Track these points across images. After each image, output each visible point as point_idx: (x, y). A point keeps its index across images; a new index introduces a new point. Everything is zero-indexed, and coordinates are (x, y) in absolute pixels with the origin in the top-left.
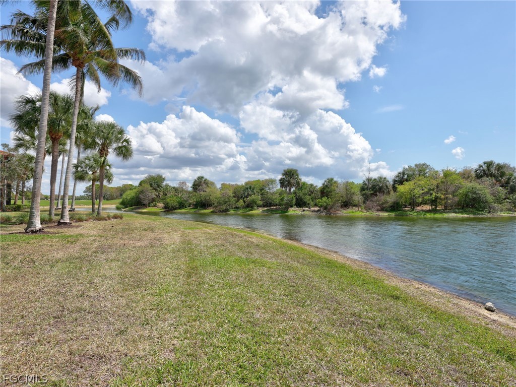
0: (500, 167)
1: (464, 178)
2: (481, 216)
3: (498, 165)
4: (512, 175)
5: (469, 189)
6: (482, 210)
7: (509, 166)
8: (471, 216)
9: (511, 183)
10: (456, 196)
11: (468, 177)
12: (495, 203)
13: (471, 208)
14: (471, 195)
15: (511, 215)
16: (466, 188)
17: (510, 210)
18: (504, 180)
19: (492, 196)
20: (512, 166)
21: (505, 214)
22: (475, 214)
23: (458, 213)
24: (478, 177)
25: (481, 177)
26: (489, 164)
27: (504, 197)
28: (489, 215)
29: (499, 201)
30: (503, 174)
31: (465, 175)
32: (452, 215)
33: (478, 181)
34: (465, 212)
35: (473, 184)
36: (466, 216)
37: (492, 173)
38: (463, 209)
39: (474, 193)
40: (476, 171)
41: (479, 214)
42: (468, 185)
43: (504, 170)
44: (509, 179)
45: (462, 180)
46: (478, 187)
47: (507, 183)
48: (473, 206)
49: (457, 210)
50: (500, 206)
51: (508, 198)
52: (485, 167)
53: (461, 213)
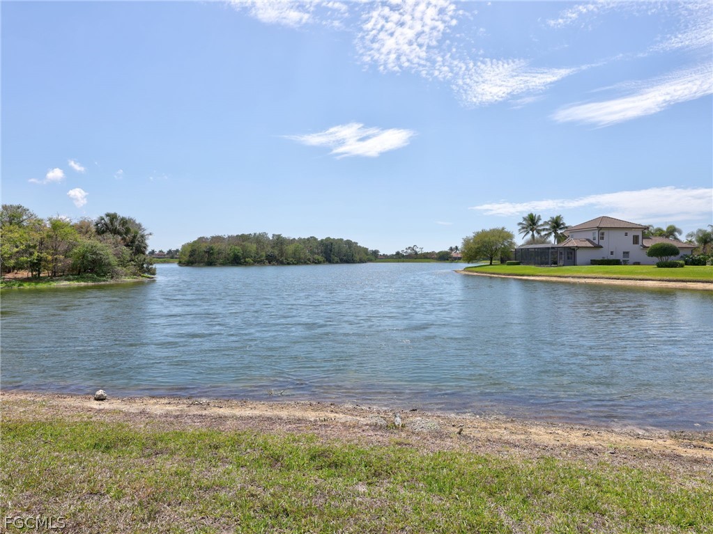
0: (124, 222)
1: (81, 232)
2: (103, 283)
3: (123, 219)
4: (137, 233)
5: (87, 248)
6: (104, 276)
7: (134, 222)
8: (90, 284)
9: (137, 243)
10: (70, 257)
11: (87, 232)
12: (118, 265)
13: (90, 273)
14: (90, 257)
15: (136, 280)
16: (84, 246)
17: (135, 274)
18: (129, 237)
19: (116, 258)
20: (137, 222)
21: (129, 280)
22: (94, 281)
23: (73, 280)
24: (100, 232)
25: (103, 232)
26: (113, 217)
27: (129, 259)
28: (112, 282)
30: (128, 231)
31: (82, 228)
32: (64, 284)
33: (99, 237)
34: (83, 279)
35: (93, 242)
36: (83, 284)
37: (116, 228)
38: (79, 274)
39: (95, 253)
40: (97, 225)
41: (99, 281)
42: (85, 242)
43: (129, 225)
44: (135, 237)
45: (77, 236)
46: (99, 245)
47: (133, 242)
48: (92, 271)
49: (71, 277)
50: (125, 269)
51: (133, 261)
52: (107, 220)
53: (77, 280)
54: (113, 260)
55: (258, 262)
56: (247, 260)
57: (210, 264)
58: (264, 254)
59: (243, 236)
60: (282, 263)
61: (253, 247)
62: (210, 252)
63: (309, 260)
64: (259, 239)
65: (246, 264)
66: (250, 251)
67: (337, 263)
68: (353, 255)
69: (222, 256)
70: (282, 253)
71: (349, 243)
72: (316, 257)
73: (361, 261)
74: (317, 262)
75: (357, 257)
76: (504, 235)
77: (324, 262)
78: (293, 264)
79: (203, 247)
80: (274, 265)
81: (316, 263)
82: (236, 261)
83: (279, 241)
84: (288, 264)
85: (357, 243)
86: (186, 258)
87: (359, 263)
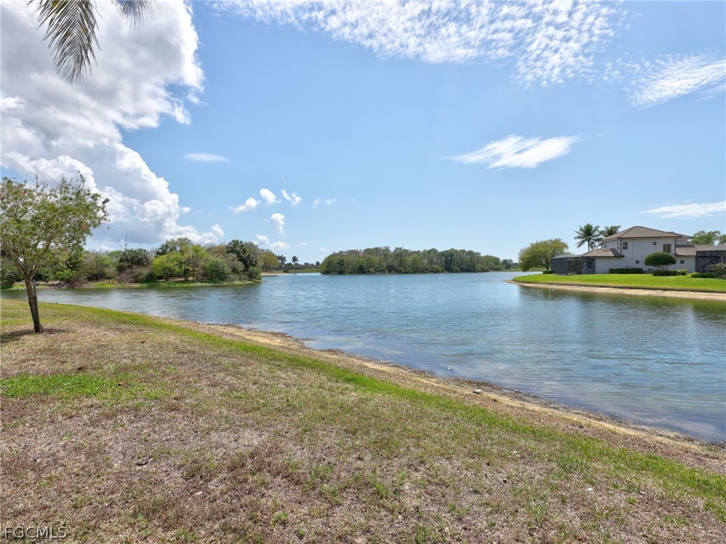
6: (224, 280)
12: (232, 274)
18: (245, 255)
19: (230, 269)
25: (230, 252)
38: (211, 279)
39: (216, 266)
40: (227, 248)
54: (228, 270)
55: (380, 271)
56: (370, 269)
57: (341, 273)
58: (385, 264)
60: (401, 272)
62: (341, 263)
63: (426, 269)
64: (384, 252)
65: (368, 273)
66: (373, 262)
67: (457, 272)
68: (474, 265)
69: (351, 266)
70: (401, 263)
71: (471, 253)
72: (435, 266)
73: (483, 270)
74: (437, 272)
75: (479, 267)
76: (558, 245)
77: (442, 271)
78: (411, 273)
79: (336, 260)
80: (393, 274)
81: (434, 272)
82: (361, 270)
83: (401, 254)
84: (407, 273)
85: (479, 254)
87: (480, 272)
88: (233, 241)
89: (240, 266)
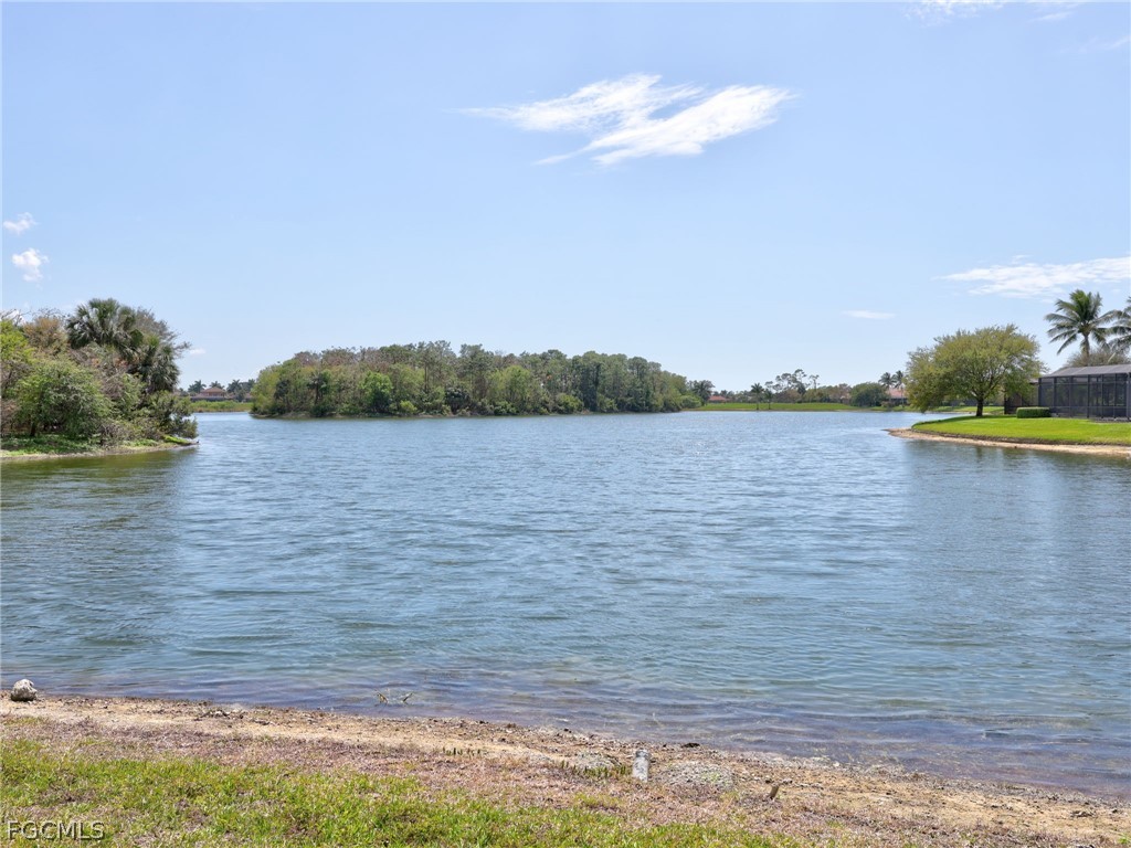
0: (129, 319)
1: (37, 343)
2: (79, 455)
3: (126, 311)
4: (155, 343)
5: (49, 377)
6: (85, 439)
7: (151, 318)
8: (54, 456)
9: (155, 365)
10: (14, 397)
11: (51, 342)
12: (115, 417)
13: (56, 432)
14: (54, 396)
15: (152, 449)
16: (41, 373)
17: (150, 436)
18: (139, 354)
19: (109, 399)
20: (157, 319)
21: (137, 448)
22: (63, 450)
23: (18, 448)
24: (76, 342)
25: (84, 342)
26: (105, 309)
27: (138, 401)
28: (99, 452)
29: (124, 411)
30: (136, 340)
31: (40, 335)
33: (75, 353)
34: (39, 445)
35: (60, 363)
36: (39, 456)
37: (111, 333)
38: (32, 435)
39: (64, 389)
40: (72, 325)
41: (75, 450)
42: (46, 363)
43: (140, 327)
44: (151, 352)
45: (28, 350)
46: (75, 370)
47: (147, 363)
48: (60, 427)
49: (15, 441)
50: (129, 424)
51: (147, 406)
52: (93, 313)
53: (27, 447)
54: (103, 404)
55: (428, 408)
56: (403, 404)
57: (322, 413)
58: (440, 390)
59: (394, 349)
60: (481, 412)
61: (416, 375)
62: (320, 386)
63: (544, 404)
64: (429, 357)
65: (400, 413)
66: (410, 385)
67: (610, 411)
68: (648, 392)
69: (347, 396)
70: (482, 387)
71: (639, 365)
72: (561, 396)
73: (669, 408)
74: (565, 410)
75: (658, 399)
76: (1012, 344)
77: (580, 409)
78: (509, 414)
79: (307, 374)
80: (463, 416)
81: (561, 412)
82: (379, 406)
83: (477, 362)
84: (497, 414)
85: (659, 365)
86: (267, 401)
87: (662, 411)
88: (94, 305)
89: (133, 385)
